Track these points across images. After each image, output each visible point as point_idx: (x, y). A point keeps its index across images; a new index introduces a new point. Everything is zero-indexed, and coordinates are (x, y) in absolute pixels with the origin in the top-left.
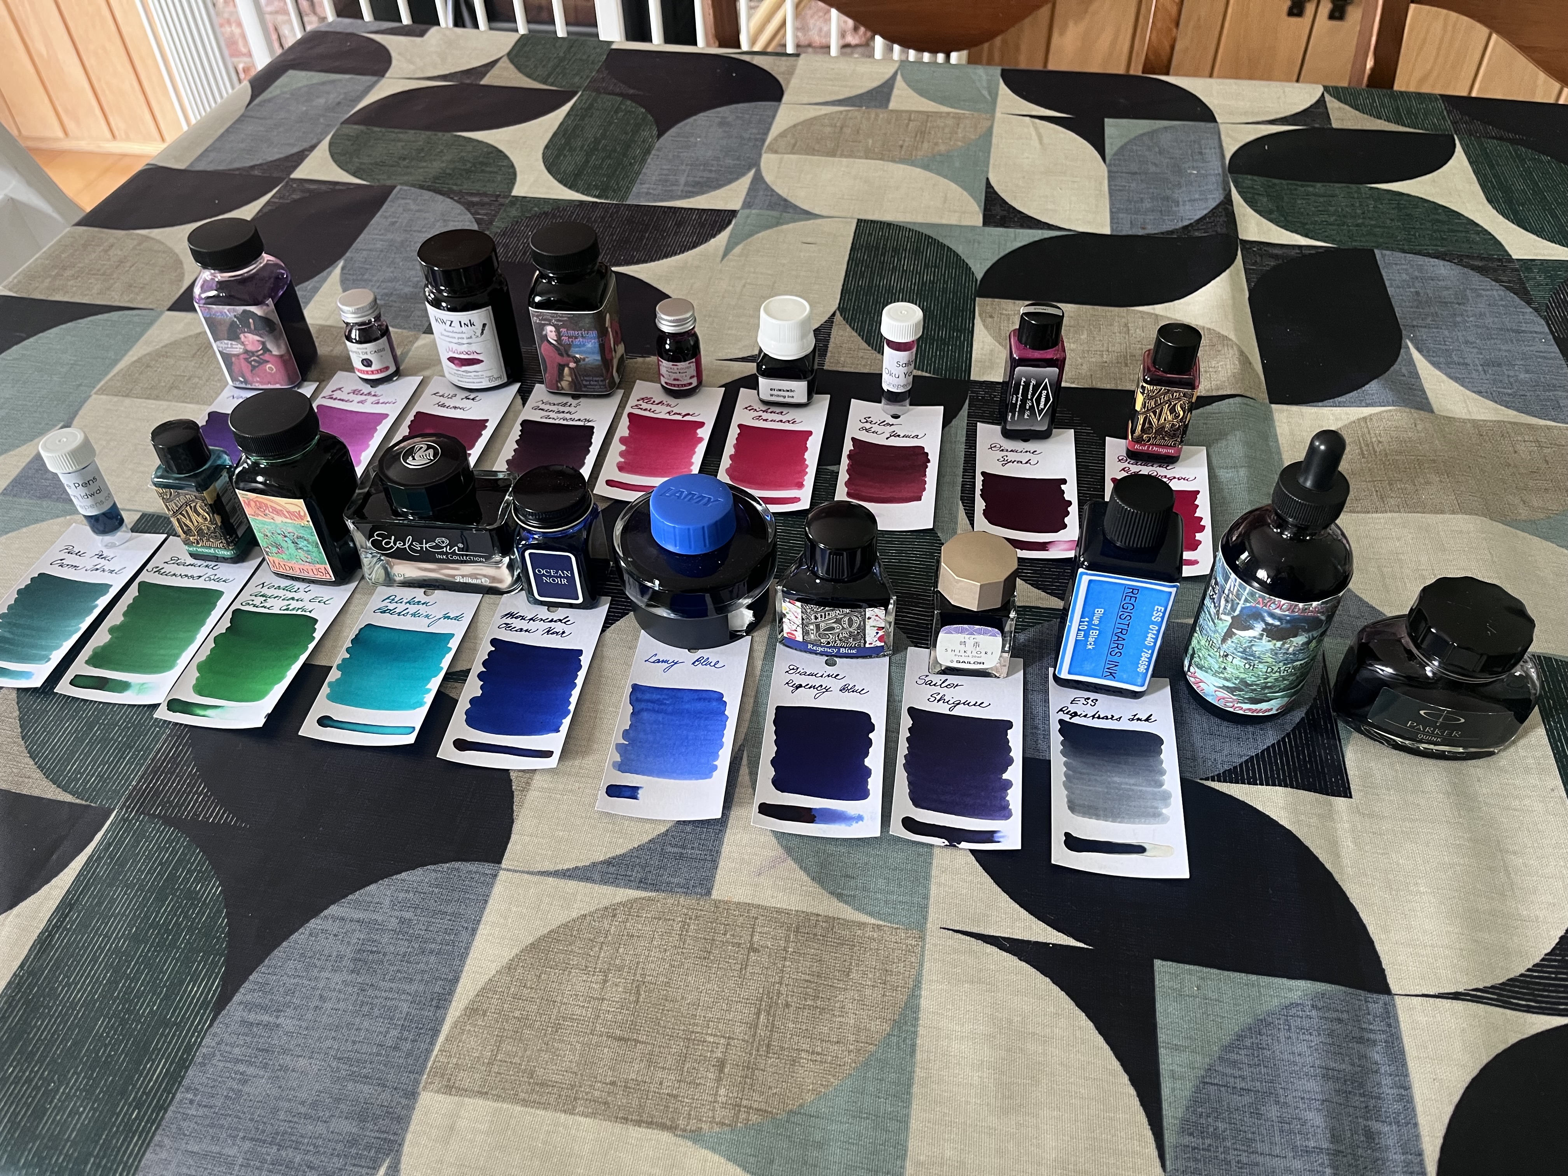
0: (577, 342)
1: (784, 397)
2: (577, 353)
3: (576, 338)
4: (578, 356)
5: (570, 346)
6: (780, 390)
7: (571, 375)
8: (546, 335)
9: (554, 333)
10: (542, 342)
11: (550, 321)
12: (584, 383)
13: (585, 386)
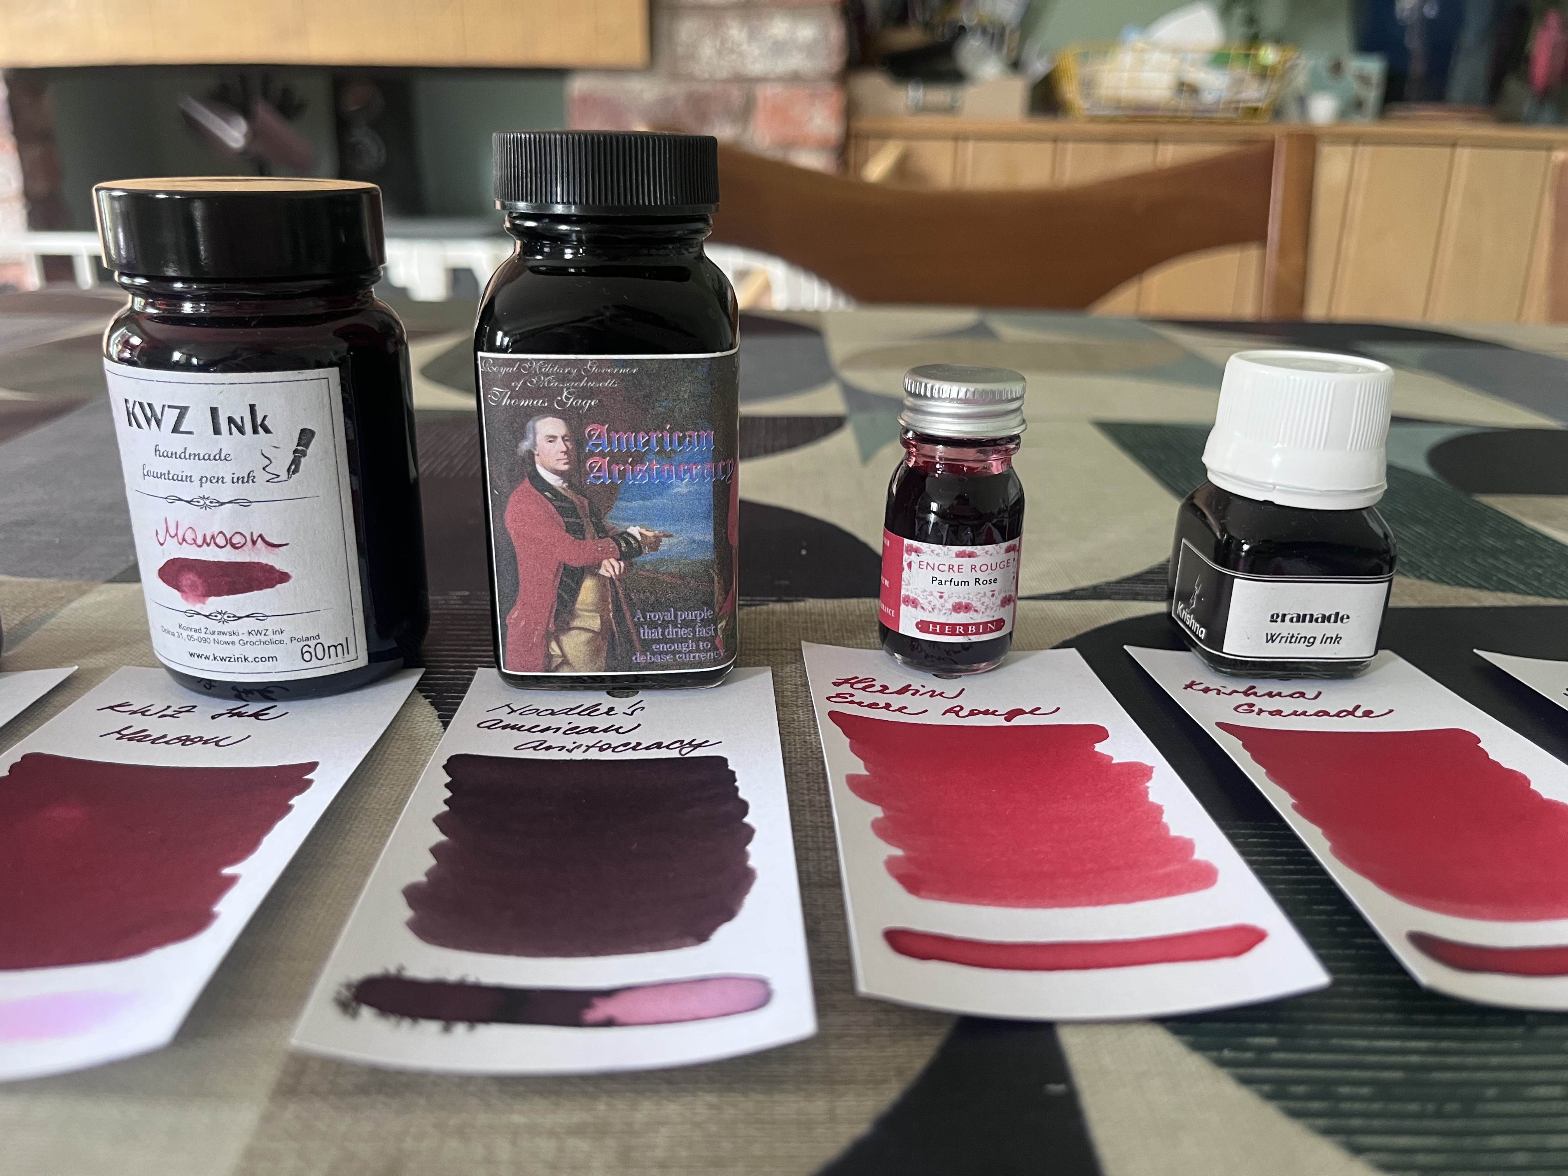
0: (639, 475)
1: (1310, 641)
2: (633, 521)
3: (639, 458)
4: (634, 530)
5: (612, 492)
6: (1301, 618)
7: (600, 607)
8: (531, 455)
9: (560, 446)
10: (514, 482)
11: (551, 394)
12: (647, 633)
13: (646, 645)
